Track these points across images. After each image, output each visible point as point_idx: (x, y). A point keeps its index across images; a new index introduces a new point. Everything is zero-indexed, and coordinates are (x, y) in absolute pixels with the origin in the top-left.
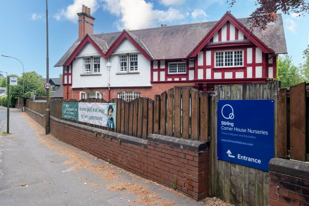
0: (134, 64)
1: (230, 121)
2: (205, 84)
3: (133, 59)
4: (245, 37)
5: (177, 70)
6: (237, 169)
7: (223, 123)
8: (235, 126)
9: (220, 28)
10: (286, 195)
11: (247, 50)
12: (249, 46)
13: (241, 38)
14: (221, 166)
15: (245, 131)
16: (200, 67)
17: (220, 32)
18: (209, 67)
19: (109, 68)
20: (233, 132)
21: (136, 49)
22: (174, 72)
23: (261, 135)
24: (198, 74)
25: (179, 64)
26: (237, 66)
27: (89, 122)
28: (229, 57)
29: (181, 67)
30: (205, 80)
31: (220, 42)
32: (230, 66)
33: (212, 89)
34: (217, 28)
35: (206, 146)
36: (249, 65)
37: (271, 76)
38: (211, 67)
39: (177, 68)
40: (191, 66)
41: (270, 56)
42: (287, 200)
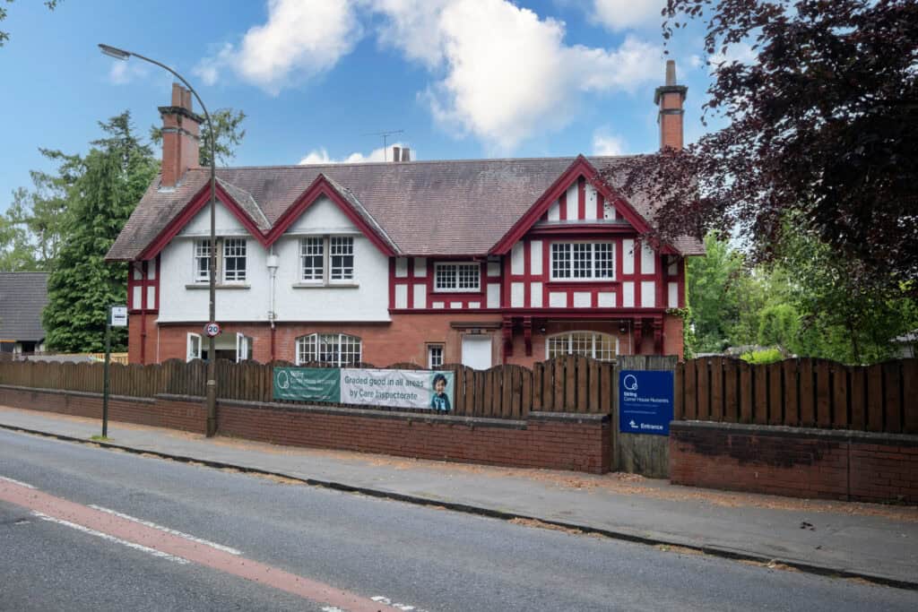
0: (344, 263)
1: (633, 391)
2: (528, 319)
3: (339, 248)
4: (619, 216)
5: (458, 282)
6: (640, 438)
7: (626, 394)
8: (638, 396)
9: (564, 191)
10: (682, 447)
11: (622, 243)
12: (628, 236)
13: (610, 216)
14: (624, 439)
15: (648, 400)
16: (517, 279)
17: (562, 200)
18: (536, 279)
19: (273, 270)
20: (637, 402)
21: (352, 225)
22: (449, 286)
23: (662, 403)
24: (512, 296)
25: (461, 267)
26: (601, 279)
27: (377, 404)
28: (583, 257)
29: (466, 274)
30: (527, 310)
31: (564, 222)
32: (586, 279)
33: (544, 330)
34: (559, 189)
35: (609, 418)
36: (628, 278)
37: (673, 303)
38: (543, 278)
39: (458, 277)
40: (493, 272)
41: (670, 259)
42: (683, 450)
